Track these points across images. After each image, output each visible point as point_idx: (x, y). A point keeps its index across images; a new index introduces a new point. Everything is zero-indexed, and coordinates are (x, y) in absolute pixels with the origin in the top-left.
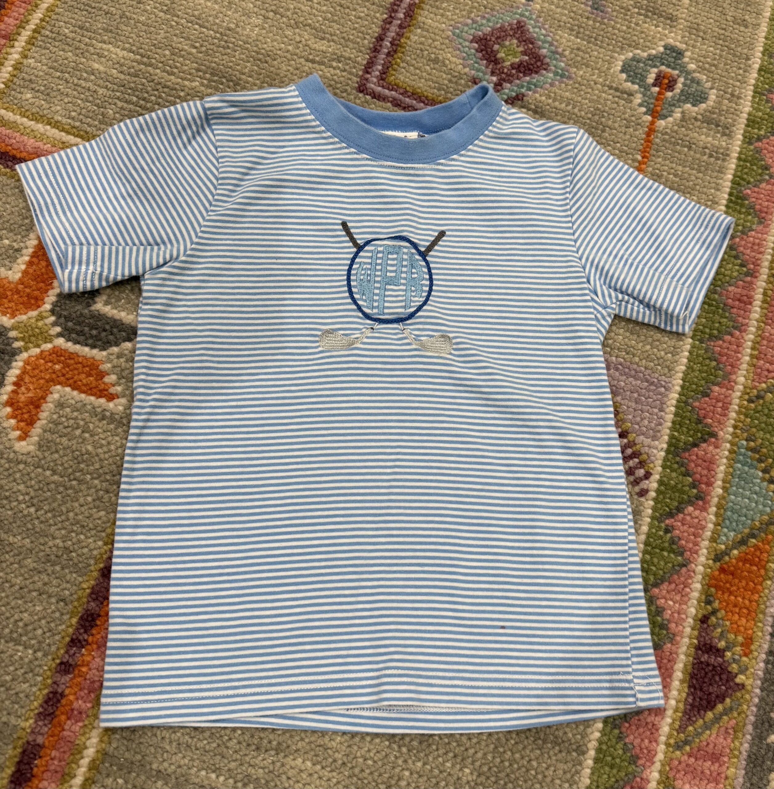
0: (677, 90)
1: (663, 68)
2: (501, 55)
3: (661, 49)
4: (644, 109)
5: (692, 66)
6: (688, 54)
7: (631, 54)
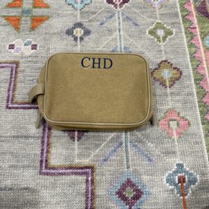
0: (187, 181)
1: (179, 175)
2: (127, 195)
3: (176, 167)
4: (179, 195)
5: (188, 169)
6: (184, 164)
7: (167, 174)
